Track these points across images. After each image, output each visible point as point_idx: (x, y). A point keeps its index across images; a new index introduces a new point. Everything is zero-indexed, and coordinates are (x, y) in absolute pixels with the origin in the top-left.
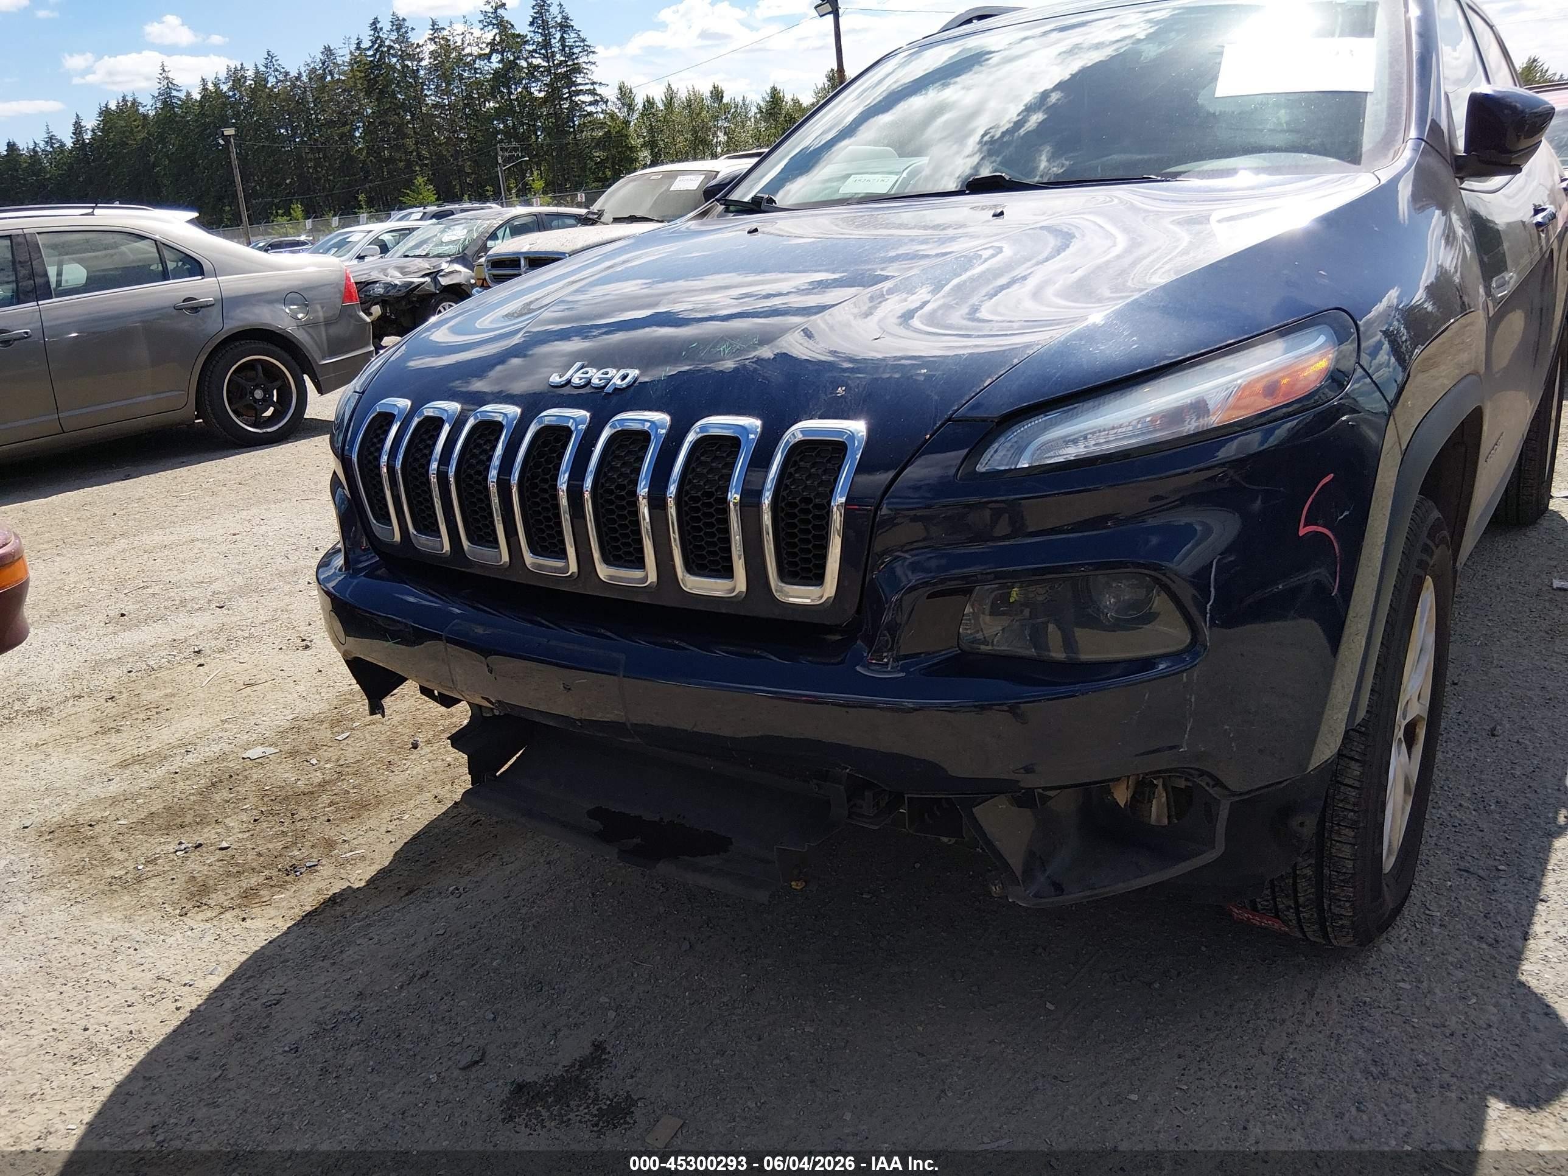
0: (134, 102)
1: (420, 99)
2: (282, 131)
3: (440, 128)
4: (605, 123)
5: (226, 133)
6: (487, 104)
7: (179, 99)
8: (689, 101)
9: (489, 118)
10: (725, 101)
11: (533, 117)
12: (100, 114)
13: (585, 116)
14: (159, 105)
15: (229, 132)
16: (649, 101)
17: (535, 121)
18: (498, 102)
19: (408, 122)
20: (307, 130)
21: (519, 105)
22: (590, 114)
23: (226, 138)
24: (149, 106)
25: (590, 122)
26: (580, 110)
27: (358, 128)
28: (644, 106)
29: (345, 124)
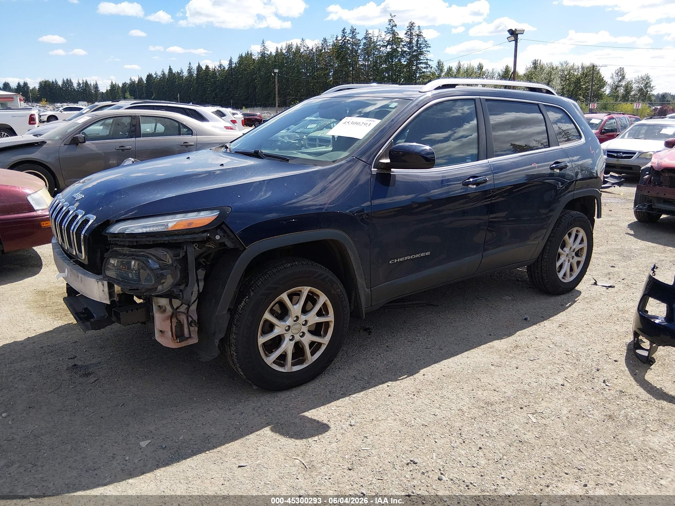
0: (251, 54)
1: (357, 62)
2: (303, 70)
3: (363, 74)
4: (429, 76)
5: (275, 71)
6: (383, 66)
7: (267, 54)
8: (467, 70)
9: (383, 71)
10: (483, 70)
11: (400, 72)
12: (239, 58)
13: (421, 73)
14: (260, 56)
15: (276, 71)
16: (450, 68)
17: (400, 73)
18: (387, 65)
19: (351, 71)
20: (312, 71)
21: (395, 67)
22: (424, 72)
23: (275, 73)
24: (256, 56)
25: (423, 75)
26: (420, 70)
27: (331, 72)
28: (447, 70)
29: (327, 69)
